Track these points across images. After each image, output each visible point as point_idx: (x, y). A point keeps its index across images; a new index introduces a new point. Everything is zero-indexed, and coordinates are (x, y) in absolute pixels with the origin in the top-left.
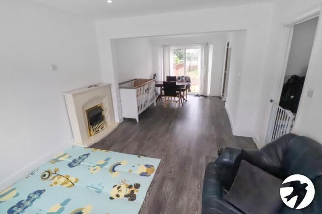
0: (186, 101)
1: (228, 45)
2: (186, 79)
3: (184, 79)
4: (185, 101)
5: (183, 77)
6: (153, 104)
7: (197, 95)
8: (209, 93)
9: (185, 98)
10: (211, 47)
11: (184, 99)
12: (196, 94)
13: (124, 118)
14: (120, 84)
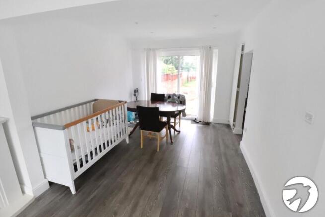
0: (179, 132)
1: (242, 49)
2: (179, 98)
3: (175, 98)
4: (176, 133)
5: (174, 95)
6: (124, 140)
7: (195, 121)
8: (212, 118)
9: (177, 127)
10: (216, 53)
11: (175, 130)
12: (194, 118)
13: (51, 183)
14: (33, 118)
